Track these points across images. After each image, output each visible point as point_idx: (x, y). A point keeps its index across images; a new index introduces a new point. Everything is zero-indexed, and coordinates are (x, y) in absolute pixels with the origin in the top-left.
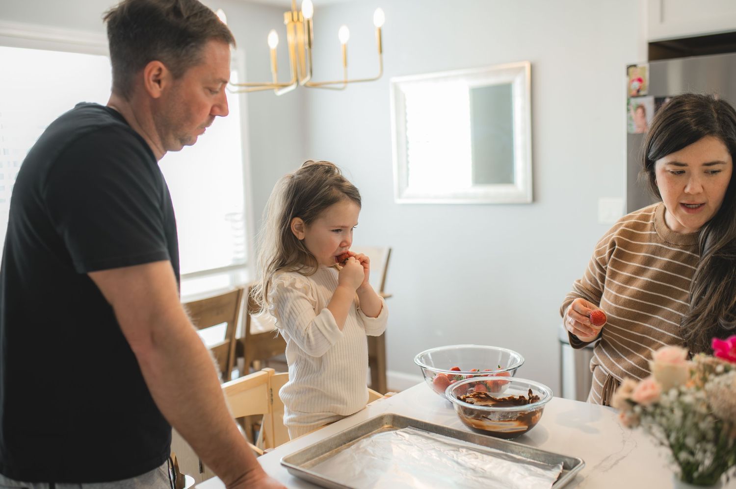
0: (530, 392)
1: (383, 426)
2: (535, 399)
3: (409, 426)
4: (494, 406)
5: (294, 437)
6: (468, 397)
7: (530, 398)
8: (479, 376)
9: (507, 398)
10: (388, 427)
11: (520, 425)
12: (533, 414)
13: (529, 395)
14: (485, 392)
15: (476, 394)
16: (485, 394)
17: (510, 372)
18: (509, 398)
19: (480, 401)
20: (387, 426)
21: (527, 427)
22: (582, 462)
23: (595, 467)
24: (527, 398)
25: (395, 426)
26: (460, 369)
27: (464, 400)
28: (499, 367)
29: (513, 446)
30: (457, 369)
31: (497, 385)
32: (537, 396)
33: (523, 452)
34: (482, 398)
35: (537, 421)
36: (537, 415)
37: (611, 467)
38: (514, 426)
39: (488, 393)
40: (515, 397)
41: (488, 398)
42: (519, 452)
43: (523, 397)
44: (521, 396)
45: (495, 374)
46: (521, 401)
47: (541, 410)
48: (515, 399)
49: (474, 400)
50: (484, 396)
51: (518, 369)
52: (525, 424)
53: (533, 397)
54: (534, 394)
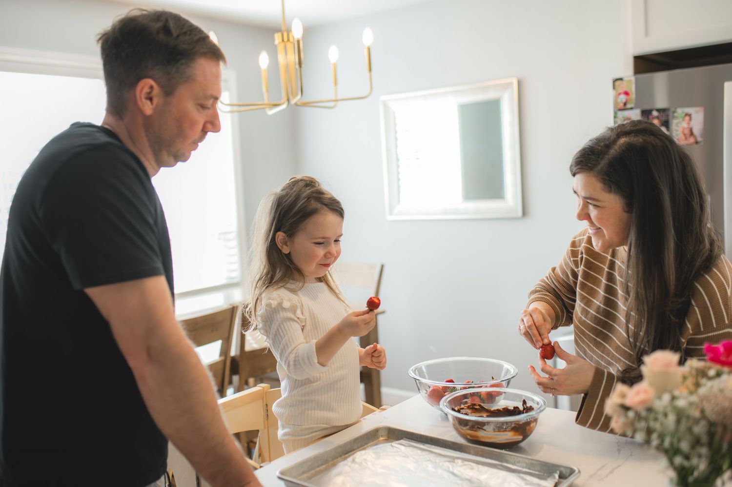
0: (524, 402)
1: (378, 438)
2: (529, 409)
3: (404, 439)
4: (488, 416)
5: (289, 452)
6: (463, 409)
7: (524, 409)
8: (474, 387)
9: (501, 409)
11: (514, 435)
12: (528, 423)
13: (523, 406)
14: (479, 403)
15: (470, 406)
16: (480, 405)
17: (504, 383)
18: (503, 409)
19: (475, 412)
20: (382, 439)
21: (522, 437)
22: (577, 471)
23: (591, 476)
24: (521, 408)
25: (391, 438)
26: (454, 380)
27: (459, 411)
28: (493, 379)
29: (509, 456)
30: (451, 381)
31: (491, 397)
32: (531, 407)
33: (519, 462)
34: (476, 409)
35: (531, 432)
36: (532, 425)
37: (607, 476)
38: (508, 436)
39: (482, 404)
40: (509, 408)
41: (482, 409)
42: (515, 462)
43: (517, 408)
44: (515, 406)
45: (489, 385)
46: (515, 411)
47: (536, 420)
48: (510, 410)
49: (469, 411)
50: (478, 407)
51: (512, 379)
52: (520, 435)
53: (527, 407)
54: (528, 405)
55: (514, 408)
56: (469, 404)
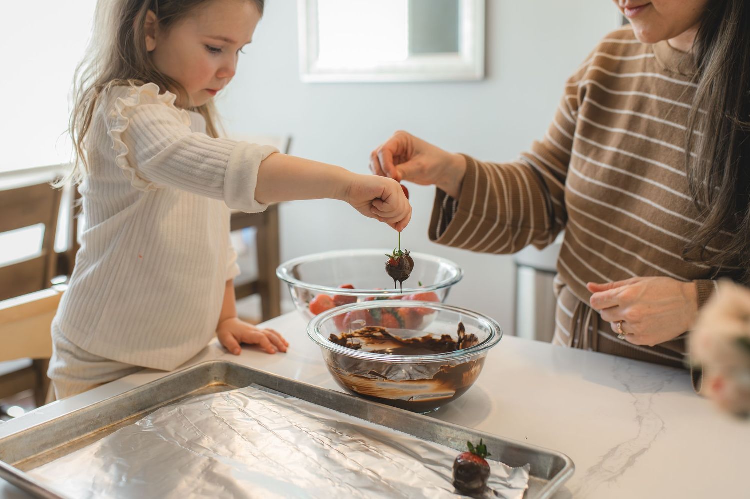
0: (462, 328)
1: (209, 382)
2: (467, 342)
3: (253, 384)
4: (396, 352)
6: (351, 336)
7: (460, 341)
8: (387, 298)
9: (420, 339)
10: (217, 385)
11: (439, 389)
12: (466, 367)
13: (459, 334)
14: (382, 328)
15: (366, 332)
16: (382, 331)
17: (439, 294)
18: (424, 338)
19: (373, 343)
20: (216, 383)
21: (454, 392)
22: (568, 464)
23: (592, 471)
24: (455, 338)
25: (231, 384)
26: (354, 286)
27: (343, 342)
28: (420, 285)
29: (438, 427)
30: (351, 287)
31: (416, 317)
32: (473, 336)
33: (454, 440)
34: (375, 338)
35: (473, 381)
36: (473, 370)
37: (623, 472)
38: (429, 390)
39: (387, 330)
40: (434, 338)
41: (386, 338)
42: (448, 438)
43: (448, 337)
44: (445, 334)
45: (413, 295)
46: (444, 345)
47: (481, 361)
48: (434, 340)
49: (363, 341)
50: (379, 334)
51: (454, 287)
52: (450, 388)
53: (465, 337)
54: (468, 332)
55: (443, 337)
56: (363, 329)
